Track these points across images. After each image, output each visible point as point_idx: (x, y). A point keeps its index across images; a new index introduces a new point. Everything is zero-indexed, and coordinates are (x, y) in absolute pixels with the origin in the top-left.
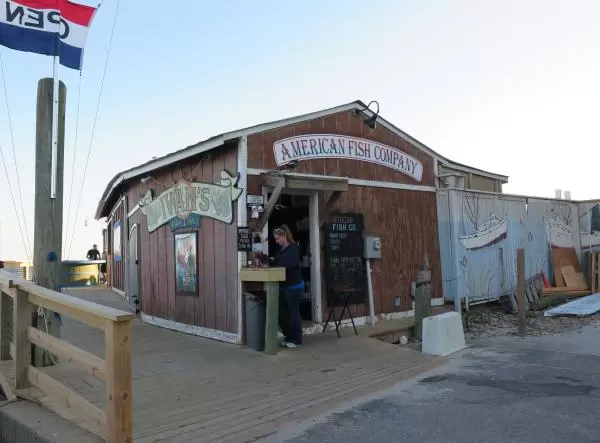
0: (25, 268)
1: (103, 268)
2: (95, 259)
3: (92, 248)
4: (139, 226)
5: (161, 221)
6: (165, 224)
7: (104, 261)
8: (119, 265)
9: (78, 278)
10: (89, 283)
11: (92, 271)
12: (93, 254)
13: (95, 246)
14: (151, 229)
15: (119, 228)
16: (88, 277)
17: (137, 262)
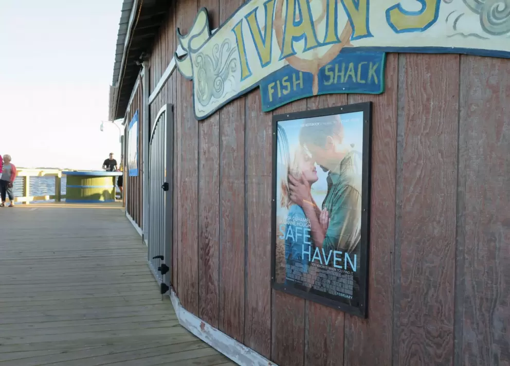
0: (25, 178)
1: (120, 181)
2: (111, 170)
3: (108, 157)
4: (172, 108)
5: (233, 87)
6: (243, 96)
7: (121, 174)
8: (135, 182)
9: (89, 193)
10: (102, 199)
11: (105, 185)
12: (110, 164)
13: (111, 154)
14: (202, 110)
15: (135, 125)
16: (101, 192)
17: (166, 187)
